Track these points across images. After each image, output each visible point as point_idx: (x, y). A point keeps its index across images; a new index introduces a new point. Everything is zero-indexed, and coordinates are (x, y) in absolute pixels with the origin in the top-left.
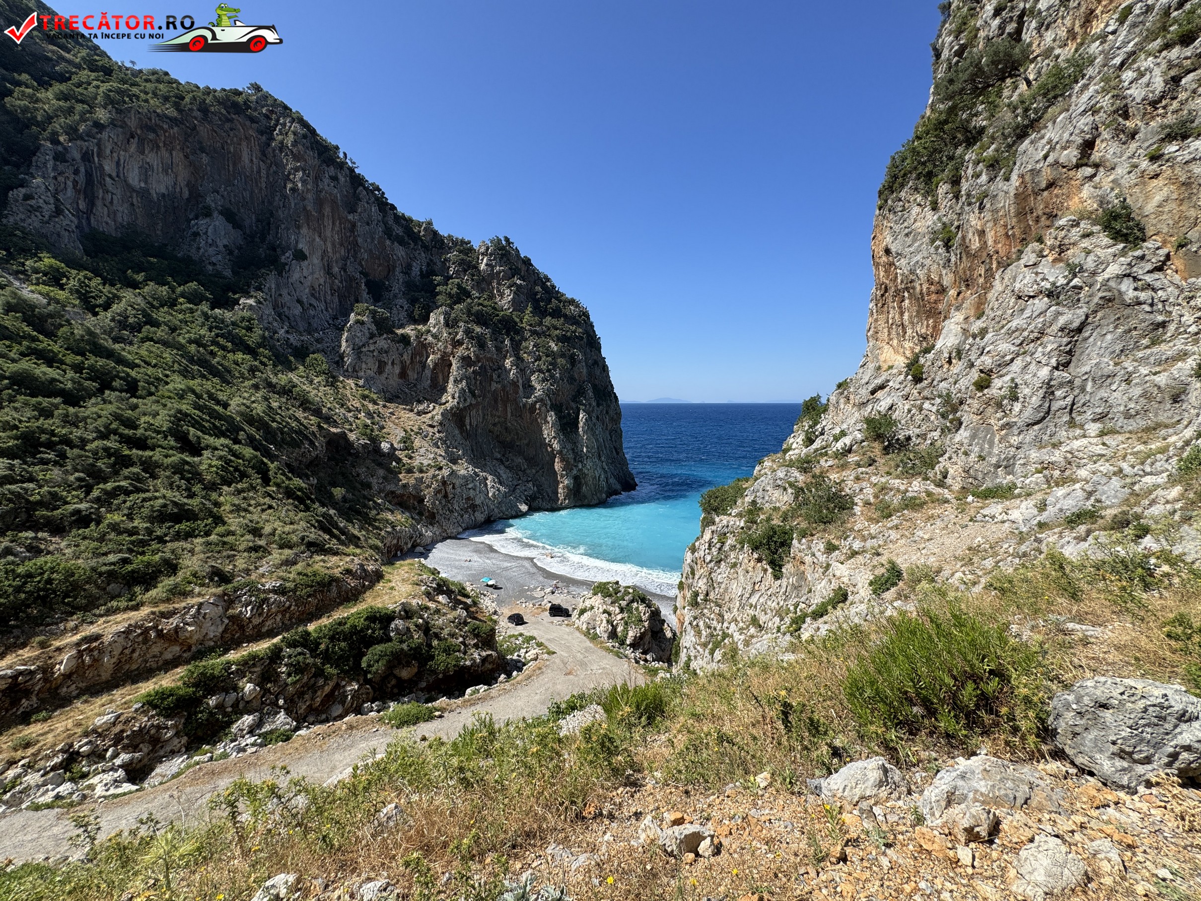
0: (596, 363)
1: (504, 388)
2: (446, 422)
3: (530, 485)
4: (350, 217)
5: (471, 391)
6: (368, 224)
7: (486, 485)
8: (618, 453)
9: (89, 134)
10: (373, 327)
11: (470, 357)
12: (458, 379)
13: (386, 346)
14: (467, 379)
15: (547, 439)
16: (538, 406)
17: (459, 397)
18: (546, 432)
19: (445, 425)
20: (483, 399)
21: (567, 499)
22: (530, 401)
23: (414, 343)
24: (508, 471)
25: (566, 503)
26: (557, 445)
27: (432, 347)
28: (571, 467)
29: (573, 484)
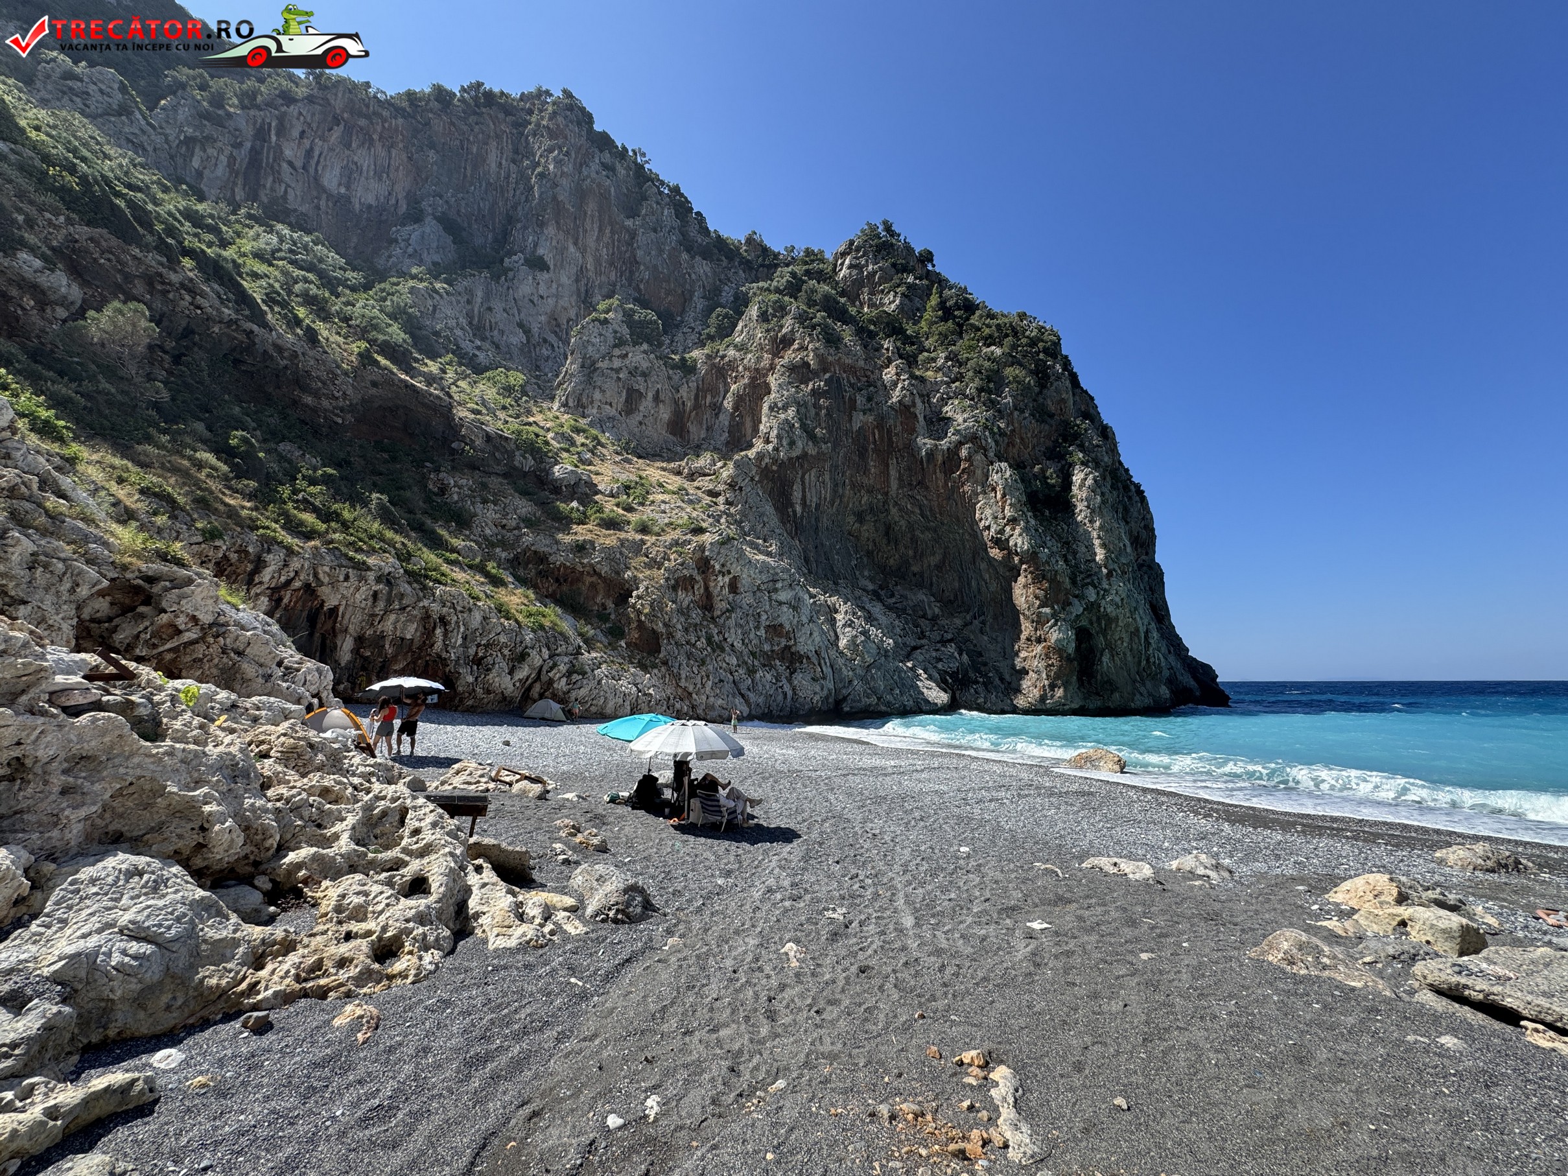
1: (881, 421)
2: (745, 483)
3: (951, 648)
4: (629, 223)
6: (655, 231)
7: (833, 622)
8: (1160, 619)
9: (269, 104)
10: (625, 331)
11: (806, 365)
12: (780, 405)
13: (645, 365)
14: (798, 404)
15: (992, 530)
16: (964, 453)
17: (779, 437)
18: (988, 512)
19: (741, 489)
20: (834, 448)
21: (1052, 687)
22: (944, 444)
23: (703, 369)
24: (894, 615)
25: (1052, 696)
26: (1019, 541)
27: (734, 369)
28: (1062, 597)
29: (1071, 648)
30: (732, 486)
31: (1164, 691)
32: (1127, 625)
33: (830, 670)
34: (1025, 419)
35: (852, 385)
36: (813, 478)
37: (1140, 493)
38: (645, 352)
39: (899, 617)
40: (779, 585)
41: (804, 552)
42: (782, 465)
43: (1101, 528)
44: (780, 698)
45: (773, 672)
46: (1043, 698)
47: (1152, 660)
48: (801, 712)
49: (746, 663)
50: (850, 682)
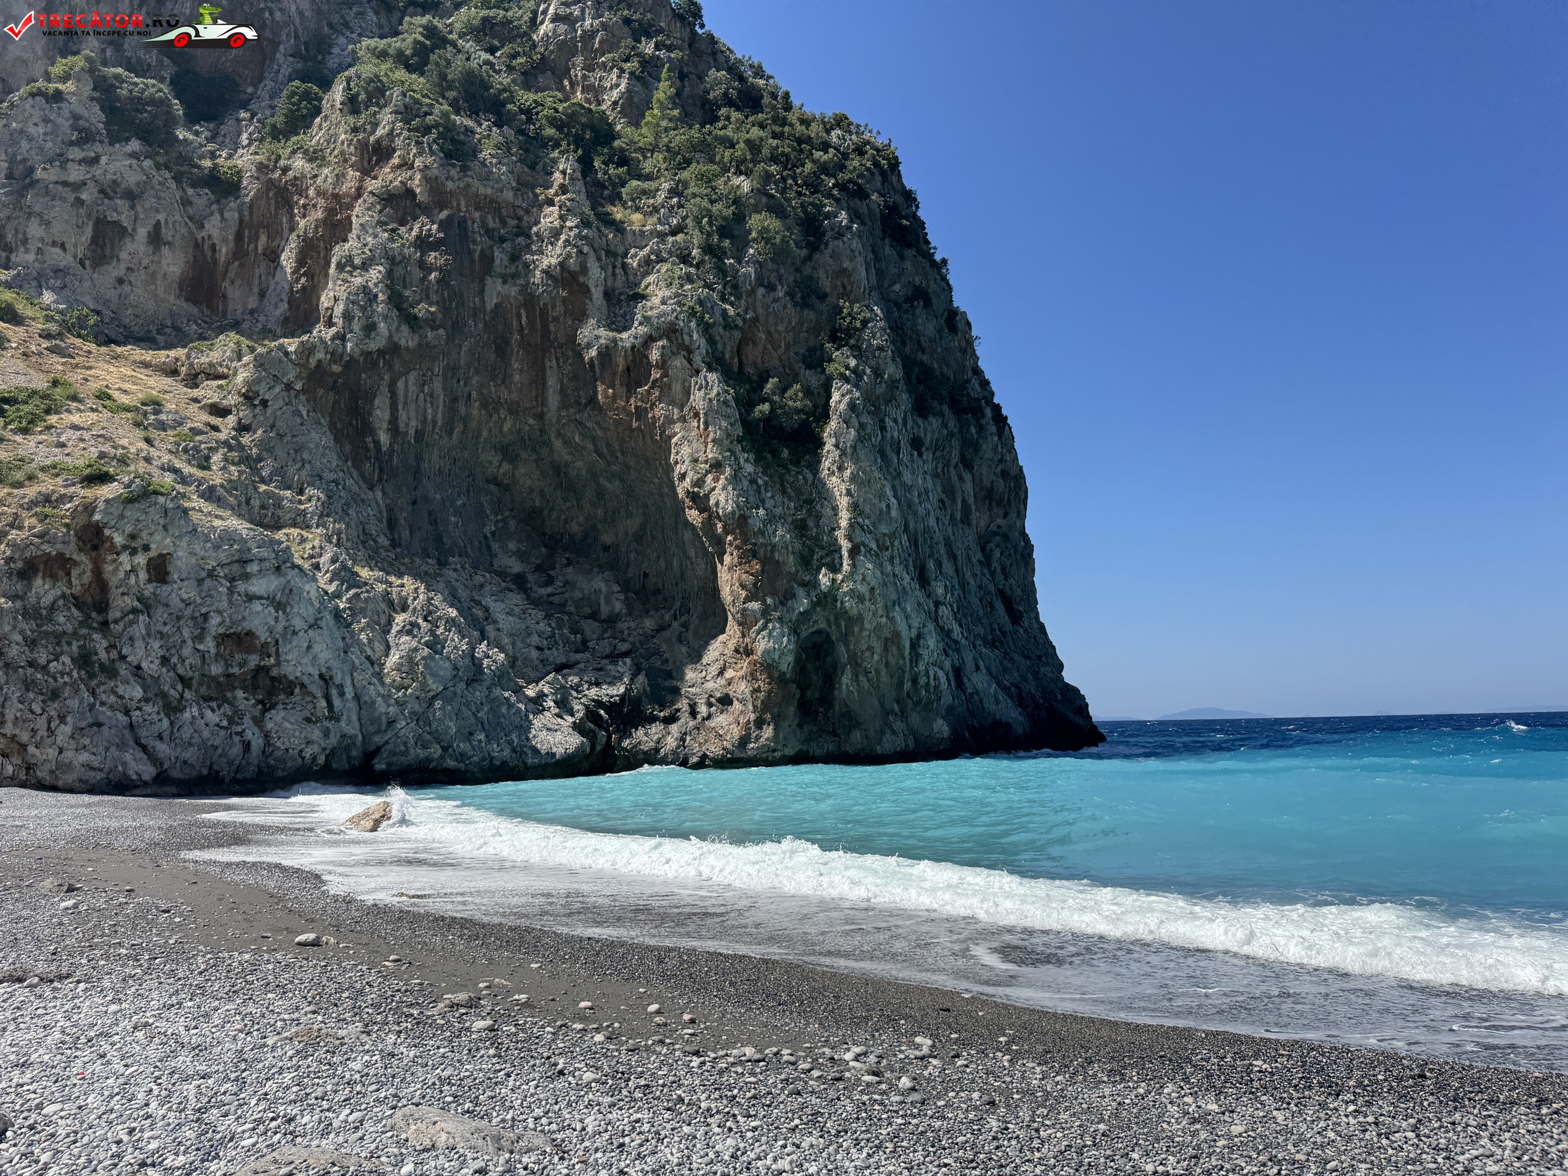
0: (920, 295)
1: (529, 296)
2: (274, 394)
5: (396, 300)
8: (1016, 618)
10: (95, 116)
11: (410, 193)
12: (357, 261)
13: (132, 179)
14: (393, 261)
15: (688, 480)
16: (655, 355)
17: (347, 316)
18: (686, 451)
19: (264, 403)
20: (450, 338)
21: (760, 723)
22: (626, 338)
23: (250, 188)
24: (541, 615)
25: (758, 738)
26: (722, 499)
27: (302, 193)
28: (782, 584)
29: (786, 664)
30: (249, 397)
31: (941, 727)
32: (879, 628)
33: (352, 705)
34: (776, 300)
35: (489, 232)
36: (412, 388)
37: (1001, 420)
38: (134, 155)
39: (548, 616)
40: (253, 568)
41: (390, 509)
42: (350, 364)
43: (853, 478)
44: (236, 750)
45: (227, 709)
46: (744, 741)
47: (922, 681)
48: (280, 773)
49: (164, 695)
50: (391, 723)
